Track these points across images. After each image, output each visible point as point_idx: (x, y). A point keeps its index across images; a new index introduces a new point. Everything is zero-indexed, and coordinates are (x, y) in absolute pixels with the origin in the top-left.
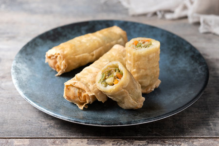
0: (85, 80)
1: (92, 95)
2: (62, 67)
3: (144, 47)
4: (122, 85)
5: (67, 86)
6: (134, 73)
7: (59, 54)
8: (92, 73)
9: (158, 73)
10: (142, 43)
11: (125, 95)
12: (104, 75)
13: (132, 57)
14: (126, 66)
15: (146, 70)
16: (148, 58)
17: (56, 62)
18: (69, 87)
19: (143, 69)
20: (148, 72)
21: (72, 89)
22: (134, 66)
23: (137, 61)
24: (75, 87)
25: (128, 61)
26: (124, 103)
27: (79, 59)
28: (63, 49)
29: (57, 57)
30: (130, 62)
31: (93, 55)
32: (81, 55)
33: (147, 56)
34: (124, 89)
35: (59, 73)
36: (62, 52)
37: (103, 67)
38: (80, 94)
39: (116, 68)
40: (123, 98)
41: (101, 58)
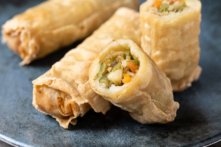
0: (69, 75)
1: (83, 103)
2: (30, 51)
3: (173, 11)
4: (139, 85)
5: (38, 87)
6: (157, 57)
7: (23, 28)
8: (82, 61)
9: (198, 56)
10: (168, 3)
11: (145, 101)
12: (105, 65)
13: (153, 30)
14: (142, 45)
15: (177, 51)
16: (182, 30)
17: (19, 43)
18: (41, 89)
19: (173, 50)
20: (182, 55)
21: (47, 92)
22: (156, 46)
23: (161, 37)
24: (51, 88)
25: (146, 37)
26: (142, 114)
27: (58, 35)
28: (31, 19)
29: (20, 33)
30: (149, 39)
31: (82, 28)
32: (62, 29)
33: (179, 28)
34: (143, 90)
35: (26, 60)
36: (29, 25)
37: (102, 49)
38: (61, 101)
39: (126, 51)
40: (141, 107)
41: (96, 33)
